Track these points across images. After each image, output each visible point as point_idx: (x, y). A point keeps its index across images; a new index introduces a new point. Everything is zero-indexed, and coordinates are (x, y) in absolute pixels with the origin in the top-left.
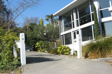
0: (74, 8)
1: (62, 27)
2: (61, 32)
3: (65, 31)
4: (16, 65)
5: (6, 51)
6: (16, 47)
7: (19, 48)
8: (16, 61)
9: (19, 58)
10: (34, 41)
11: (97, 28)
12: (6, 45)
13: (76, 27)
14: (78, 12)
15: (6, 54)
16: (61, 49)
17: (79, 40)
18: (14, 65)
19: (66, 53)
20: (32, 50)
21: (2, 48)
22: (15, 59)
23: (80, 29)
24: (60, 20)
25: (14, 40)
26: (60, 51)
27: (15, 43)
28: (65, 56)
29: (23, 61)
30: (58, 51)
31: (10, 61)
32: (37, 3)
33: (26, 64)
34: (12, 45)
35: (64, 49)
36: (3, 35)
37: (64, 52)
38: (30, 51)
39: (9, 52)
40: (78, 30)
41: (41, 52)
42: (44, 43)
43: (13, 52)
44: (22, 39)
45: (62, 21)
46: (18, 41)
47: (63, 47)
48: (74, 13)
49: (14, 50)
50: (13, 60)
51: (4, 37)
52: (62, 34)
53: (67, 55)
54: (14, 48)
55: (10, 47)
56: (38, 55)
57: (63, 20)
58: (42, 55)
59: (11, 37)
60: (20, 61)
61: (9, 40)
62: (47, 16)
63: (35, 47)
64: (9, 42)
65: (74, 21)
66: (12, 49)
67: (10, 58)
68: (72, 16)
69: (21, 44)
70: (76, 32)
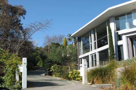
0: (92, 29)
1: (81, 49)
2: (79, 55)
3: (83, 54)
4: (17, 88)
5: (9, 75)
6: (18, 71)
7: (21, 72)
8: (18, 84)
9: (20, 82)
10: (49, 65)
11: (112, 52)
12: (9, 68)
13: (93, 50)
14: (96, 33)
15: (9, 78)
16: (72, 74)
17: (85, 65)
18: (16, 89)
19: (77, 79)
20: (47, 74)
21: (6, 71)
22: (16, 82)
23: (98, 52)
24: (79, 41)
25: (17, 64)
26: (71, 76)
27: (18, 67)
28: (77, 81)
29: (24, 85)
30: (69, 76)
31: (12, 84)
32: (47, 26)
33: (27, 87)
34: (15, 69)
35: (76, 74)
36: (8, 59)
37: (76, 77)
38: (45, 75)
39: (11, 76)
40: (96, 53)
41: (56, 76)
42: (57, 67)
43: (15, 76)
44: (25, 64)
45: (81, 43)
46: (21, 65)
47: (75, 72)
48: (92, 34)
49: (16, 74)
50: (15, 83)
51: (8, 61)
52: (80, 57)
53: (78, 80)
54: (16, 72)
55: (12, 71)
56: (48, 80)
57: (82, 41)
58: (52, 80)
59: (14, 61)
60: (22, 85)
61: (12, 64)
62: (69, 35)
63: (50, 71)
64: (12, 67)
65: (92, 43)
66: (14, 73)
67: (12, 81)
68: (90, 37)
69: (23, 68)
70: (94, 55)
